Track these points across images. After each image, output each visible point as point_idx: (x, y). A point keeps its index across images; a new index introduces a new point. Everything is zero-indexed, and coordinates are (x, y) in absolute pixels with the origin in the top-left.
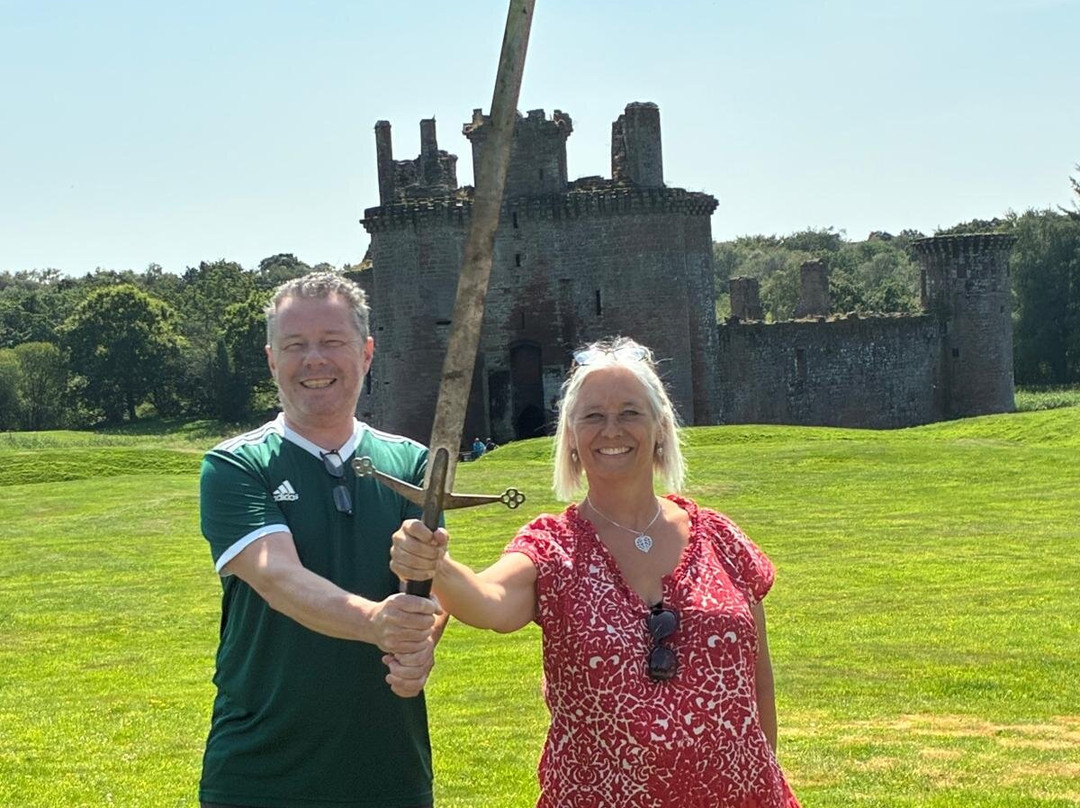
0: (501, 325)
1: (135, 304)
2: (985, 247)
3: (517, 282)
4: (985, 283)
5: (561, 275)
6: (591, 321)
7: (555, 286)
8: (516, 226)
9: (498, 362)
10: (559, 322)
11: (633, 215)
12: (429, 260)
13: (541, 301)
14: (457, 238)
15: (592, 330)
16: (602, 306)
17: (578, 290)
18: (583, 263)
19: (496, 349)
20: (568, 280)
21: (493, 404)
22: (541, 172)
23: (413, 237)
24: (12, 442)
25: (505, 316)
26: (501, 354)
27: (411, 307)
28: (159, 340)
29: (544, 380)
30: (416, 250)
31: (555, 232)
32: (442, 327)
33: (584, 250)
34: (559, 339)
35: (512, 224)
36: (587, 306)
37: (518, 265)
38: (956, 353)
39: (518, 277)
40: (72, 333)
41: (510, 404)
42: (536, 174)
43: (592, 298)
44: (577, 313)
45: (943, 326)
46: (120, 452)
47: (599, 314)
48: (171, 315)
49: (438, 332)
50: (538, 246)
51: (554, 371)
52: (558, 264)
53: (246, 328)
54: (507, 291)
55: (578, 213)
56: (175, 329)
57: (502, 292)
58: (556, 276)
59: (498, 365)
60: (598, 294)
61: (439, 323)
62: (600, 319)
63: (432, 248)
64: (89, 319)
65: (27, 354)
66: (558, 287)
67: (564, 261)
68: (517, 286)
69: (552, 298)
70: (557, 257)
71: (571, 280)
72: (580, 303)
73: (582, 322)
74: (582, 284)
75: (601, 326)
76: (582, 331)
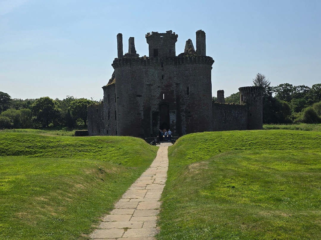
0: (157, 97)
1: (49, 101)
2: (259, 89)
3: (162, 84)
4: (258, 98)
5: (176, 82)
6: (186, 97)
7: (174, 85)
8: (162, 66)
9: (155, 109)
10: (175, 97)
11: (200, 64)
12: (135, 76)
13: (170, 90)
14: (143, 70)
15: (186, 99)
16: (189, 92)
17: (181, 87)
18: (184, 79)
19: (155, 105)
20: (178, 84)
21: (154, 122)
22: (170, 50)
23: (130, 68)
24: (15, 131)
25: (158, 95)
26: (157, 106)
27: (128, 91)
28: (54, 109)
29: (170, 115)
30: (130, 73)
31: (175, 69)
33: (184, 74)
34: (175, 102)
35: (161, 66)
36: (184, 92)
37: (163, 79)
38: (251, 115)
39: (163, 82)
40: (34, 107)
41: (159, 122)
42: (168, 51)
43: (186, 89)
44: (181, 94)
45: (248, 108)
46: (13, 135)
47: (188, 94)
48: (58, 104)
49: (137, 99)
50: (169, 73)
51: (173, 112)
52: (175, 79)
53: (75, 107)
54: (159, 87)
55: (183, 62)
56: (58, 107)
57: (157, 87)
58: (175, 83)
59: (156, 110)
60: (188, 88)
61: (138, 96)
62: (189, 96)
63: (136, 72)
64: (38, 104)
65: (23, 111)
66: (175, 86)
67: (177, 78)
68: (162, 85)
69: (173, 89)
70: (175, 76)
71: (179, 84)
72: (182, 91)
73: (182, 97)
74: (183, 85)
75: (189, 98)
76: (182, 100)
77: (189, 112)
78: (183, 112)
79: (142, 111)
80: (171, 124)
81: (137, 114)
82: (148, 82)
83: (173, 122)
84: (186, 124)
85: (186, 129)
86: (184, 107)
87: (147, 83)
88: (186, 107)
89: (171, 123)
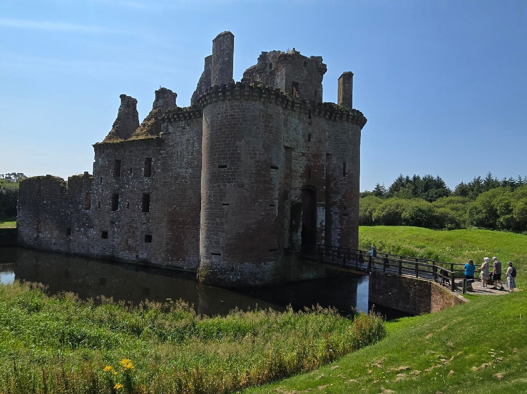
0: (300, 174)
3: (309, 150)
5: (327, 151)
6: (341, 179)
7: (324, 157)
8: (310, 117)
9: (297, 197)
10: (325, 177)
12: (270, 125)
13: (318, 164)
15: (341, 184)
16: (346, 171)
17: (334, 160)
18: (339, 146)
19: (296, 189)
20: (329, 154)
21: (293, 223)
23: (262, 107)
25: (302, 169)
26: (299, 192)
29: (318, 210)
30: (263, 116)
31: (327, 125)
32: (273, 170)
33: (340, 139)
34: (325, 187)
35: (308, 115)
36: (339, 171)
37: (309, 140)
39: (309, 147)
41: (301, 224)
42: (313, 91)
43: (342, 166)
44: (333, 174)
47: (344, 176)
49: (271, 173)
50: (319, 132)
51: (322, 206)
52: (327, 145)
54: (303, 154)
57: (301, 154)
59: (297, 199)
60: (345, 164)
61: (272, 167)
62: (345, 179)
67: (329, 143)
68: (308, 152)
69: (323, 163)
70: (326, 140)
71: (331, 155)
72: (335, 168)
73: (335, 179)
74: (337, 158)
75: (345, 182)
76: (335, 184)
77: (345, 208)
78: (336, 207)
79: (276, 199)
80: (319, 228)
81: (270, 206)
82: (287, 141)
83: (321, 223)
84: (339, 228)
85: (339, 237)
86: (337, 199)
87: (286, 144)
88: (341, 198)
89: (318, 226)
